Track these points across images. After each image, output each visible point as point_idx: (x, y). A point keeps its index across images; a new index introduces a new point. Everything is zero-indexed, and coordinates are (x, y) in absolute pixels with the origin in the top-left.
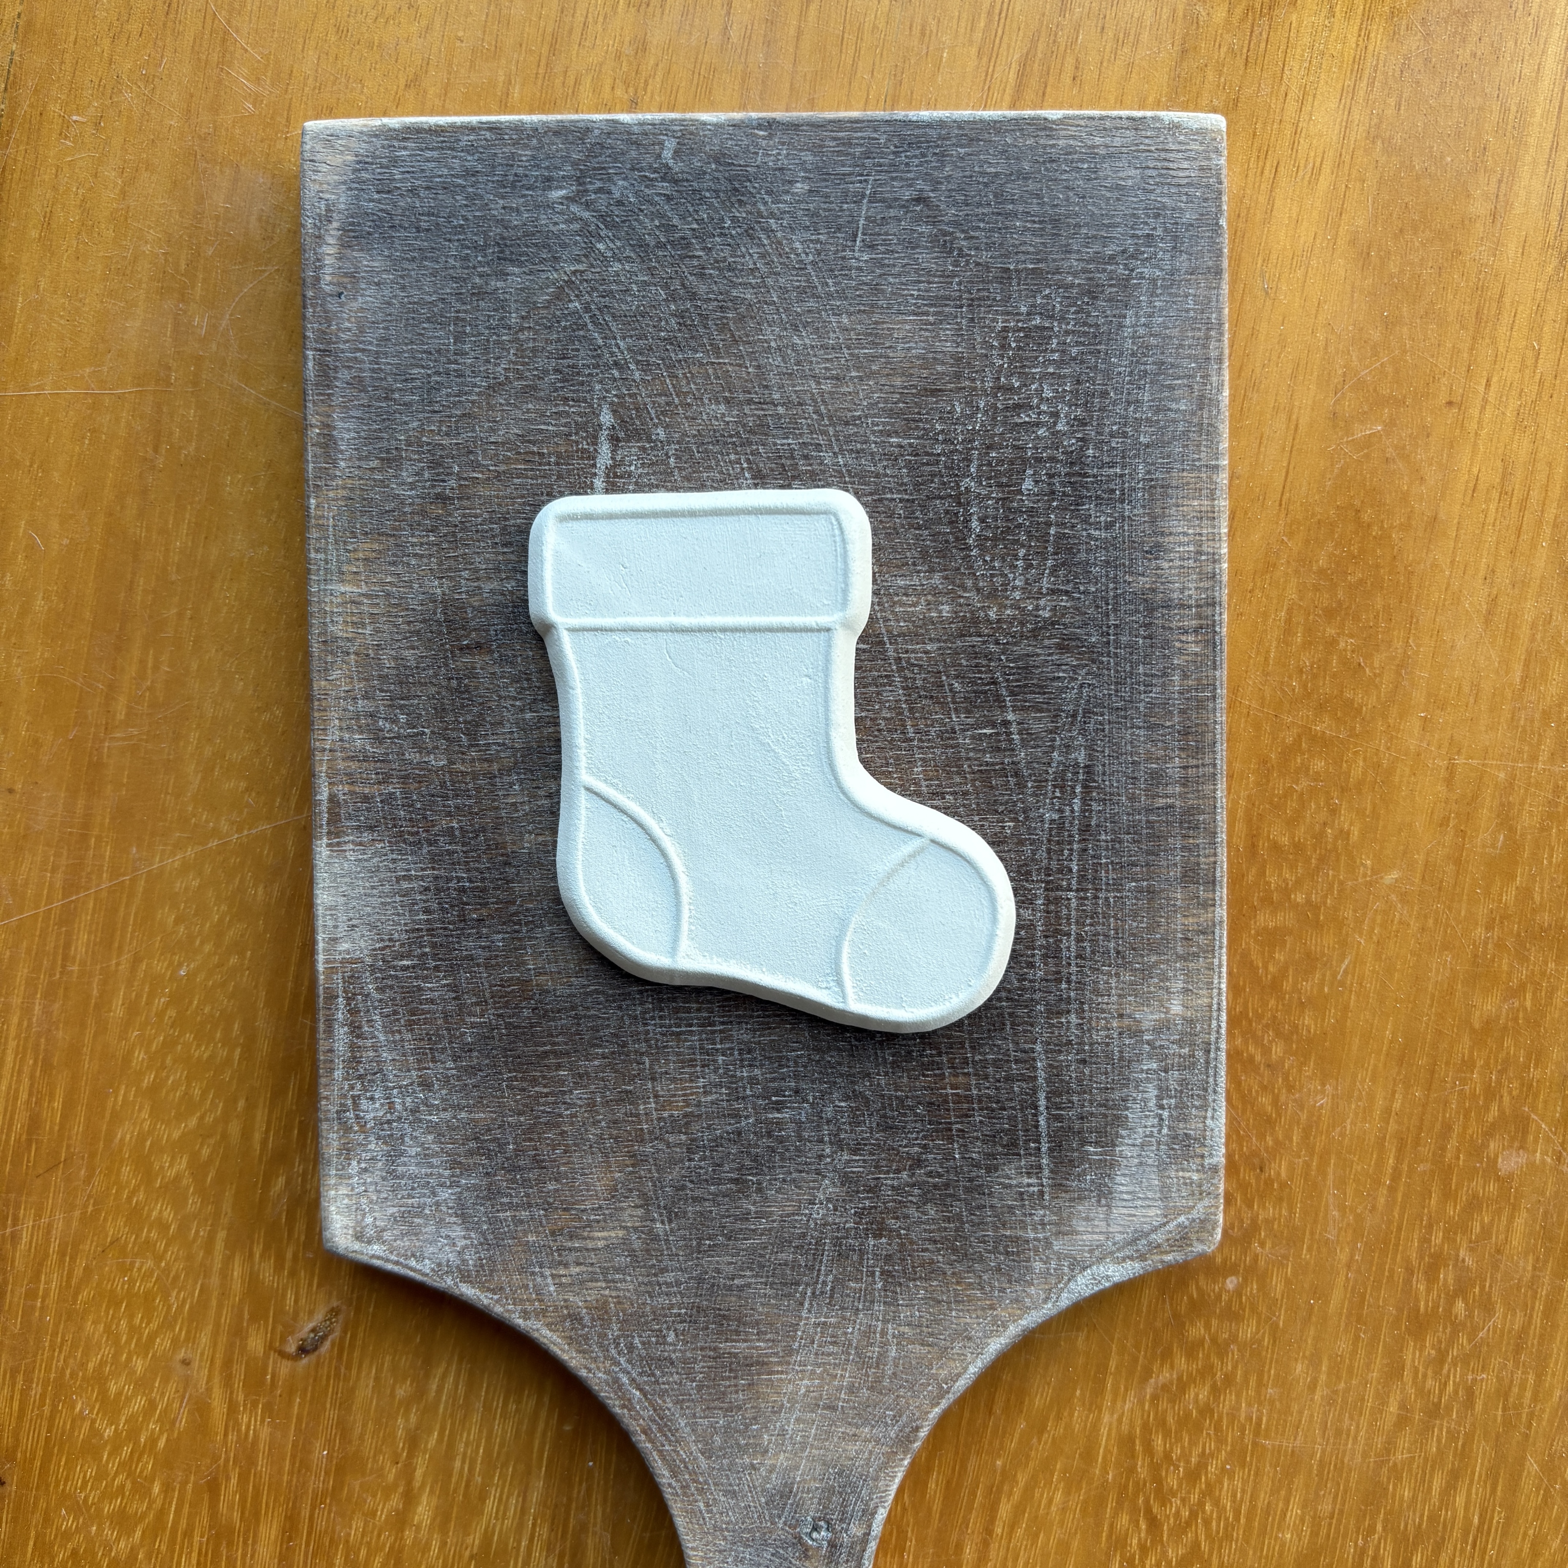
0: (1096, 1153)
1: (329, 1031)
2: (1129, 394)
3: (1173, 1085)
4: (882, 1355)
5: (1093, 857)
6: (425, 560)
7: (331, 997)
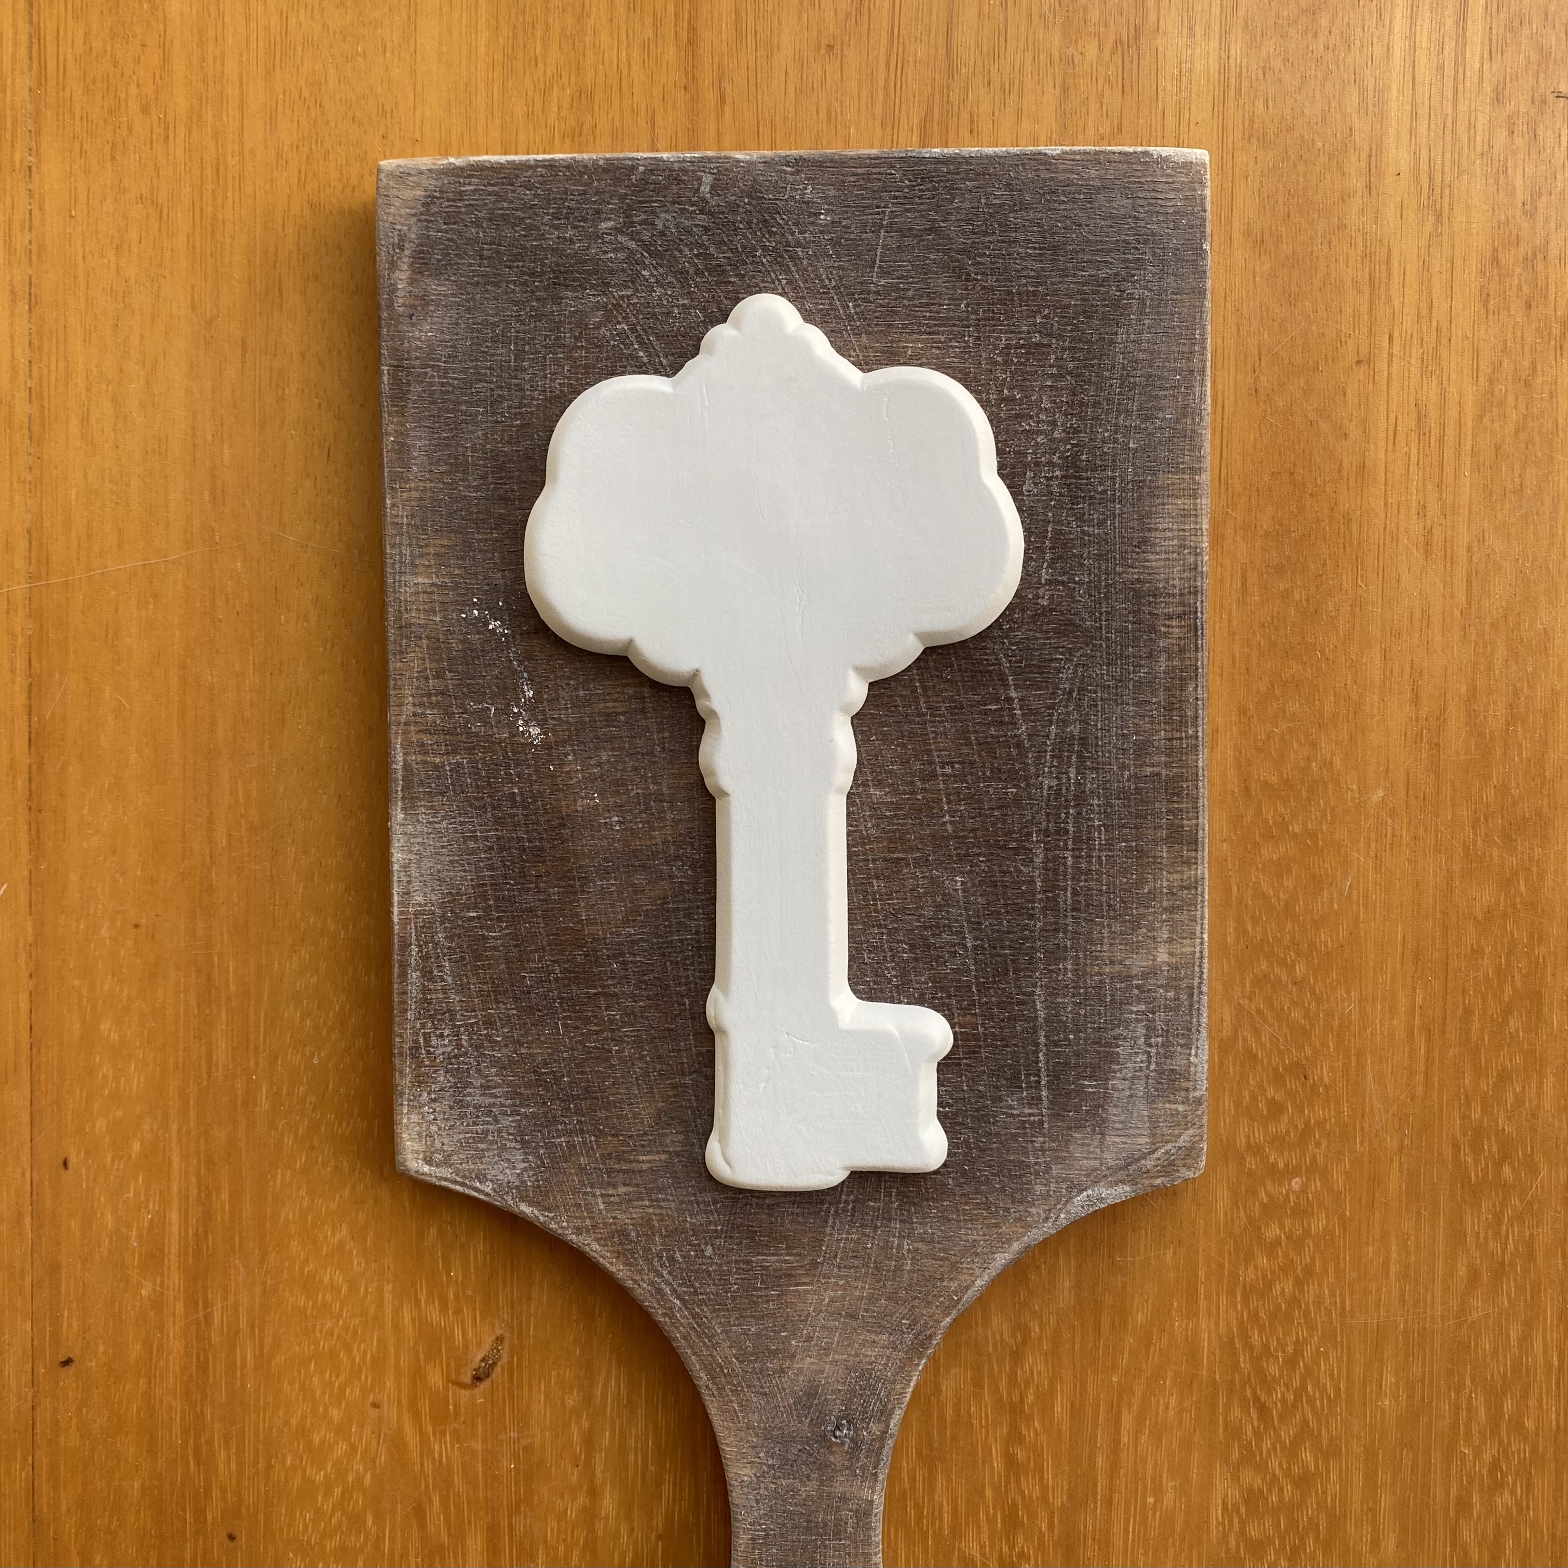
0: (1090, 1086)
1: (403, 975)
2: (1119, 404)
3: (1159, 1025)
4: (898, 1269)
5: (1089, 819)
6: (489, 555)
7: (405, 945)
